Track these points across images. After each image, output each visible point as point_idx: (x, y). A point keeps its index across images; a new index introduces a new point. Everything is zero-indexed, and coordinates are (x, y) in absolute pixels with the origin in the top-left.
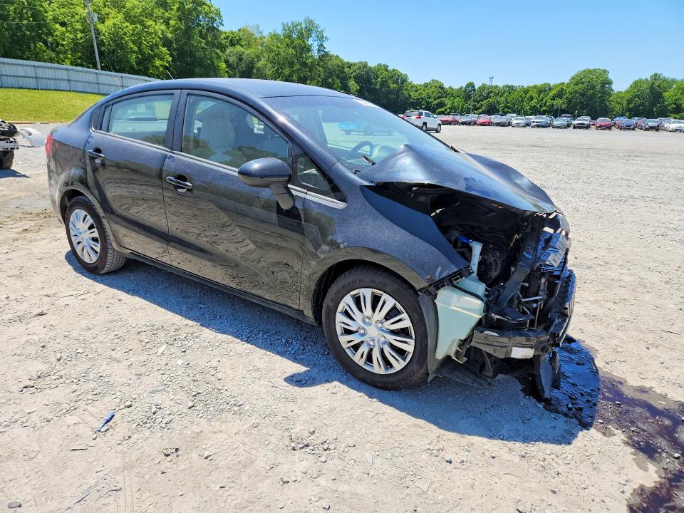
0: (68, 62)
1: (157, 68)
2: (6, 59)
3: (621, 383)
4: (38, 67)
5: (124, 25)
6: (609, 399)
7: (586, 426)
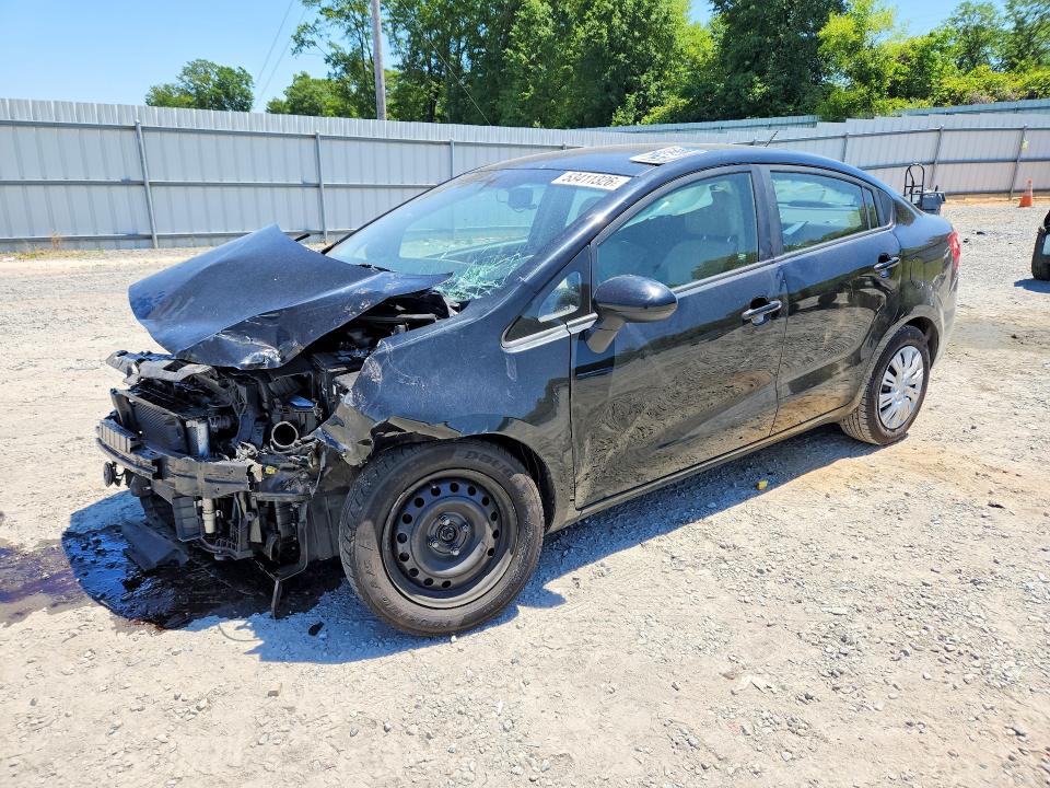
3: (55, 605)
6: (59, 575)
7: (68, 535)
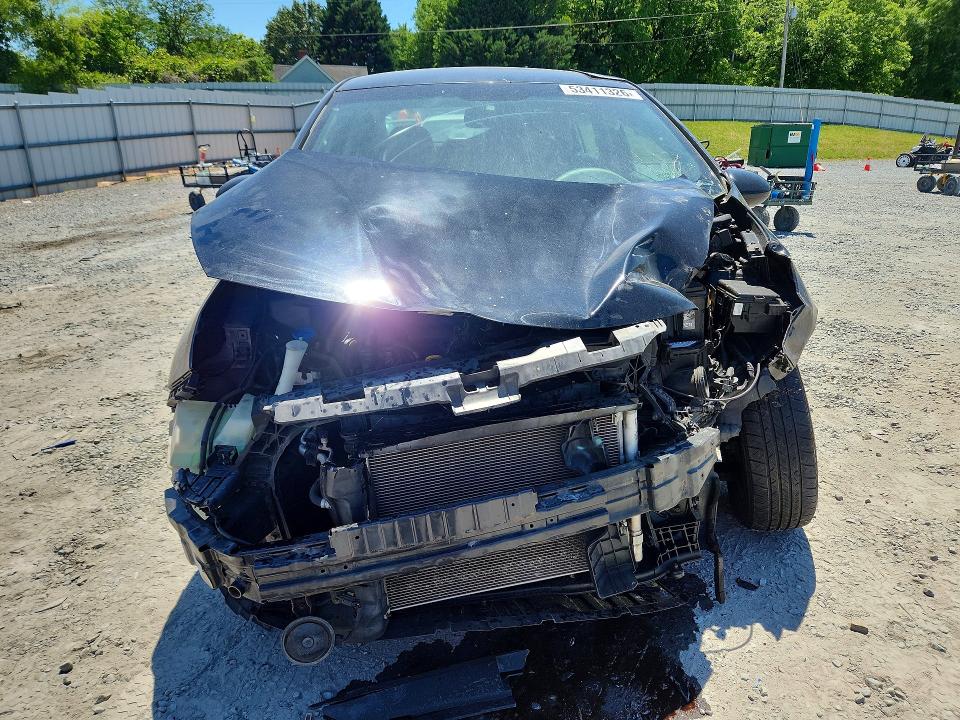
0: (751, 80)
1: (885, 75)
2: (665, 84)
4: (700, 90)
5: (847, 16)
